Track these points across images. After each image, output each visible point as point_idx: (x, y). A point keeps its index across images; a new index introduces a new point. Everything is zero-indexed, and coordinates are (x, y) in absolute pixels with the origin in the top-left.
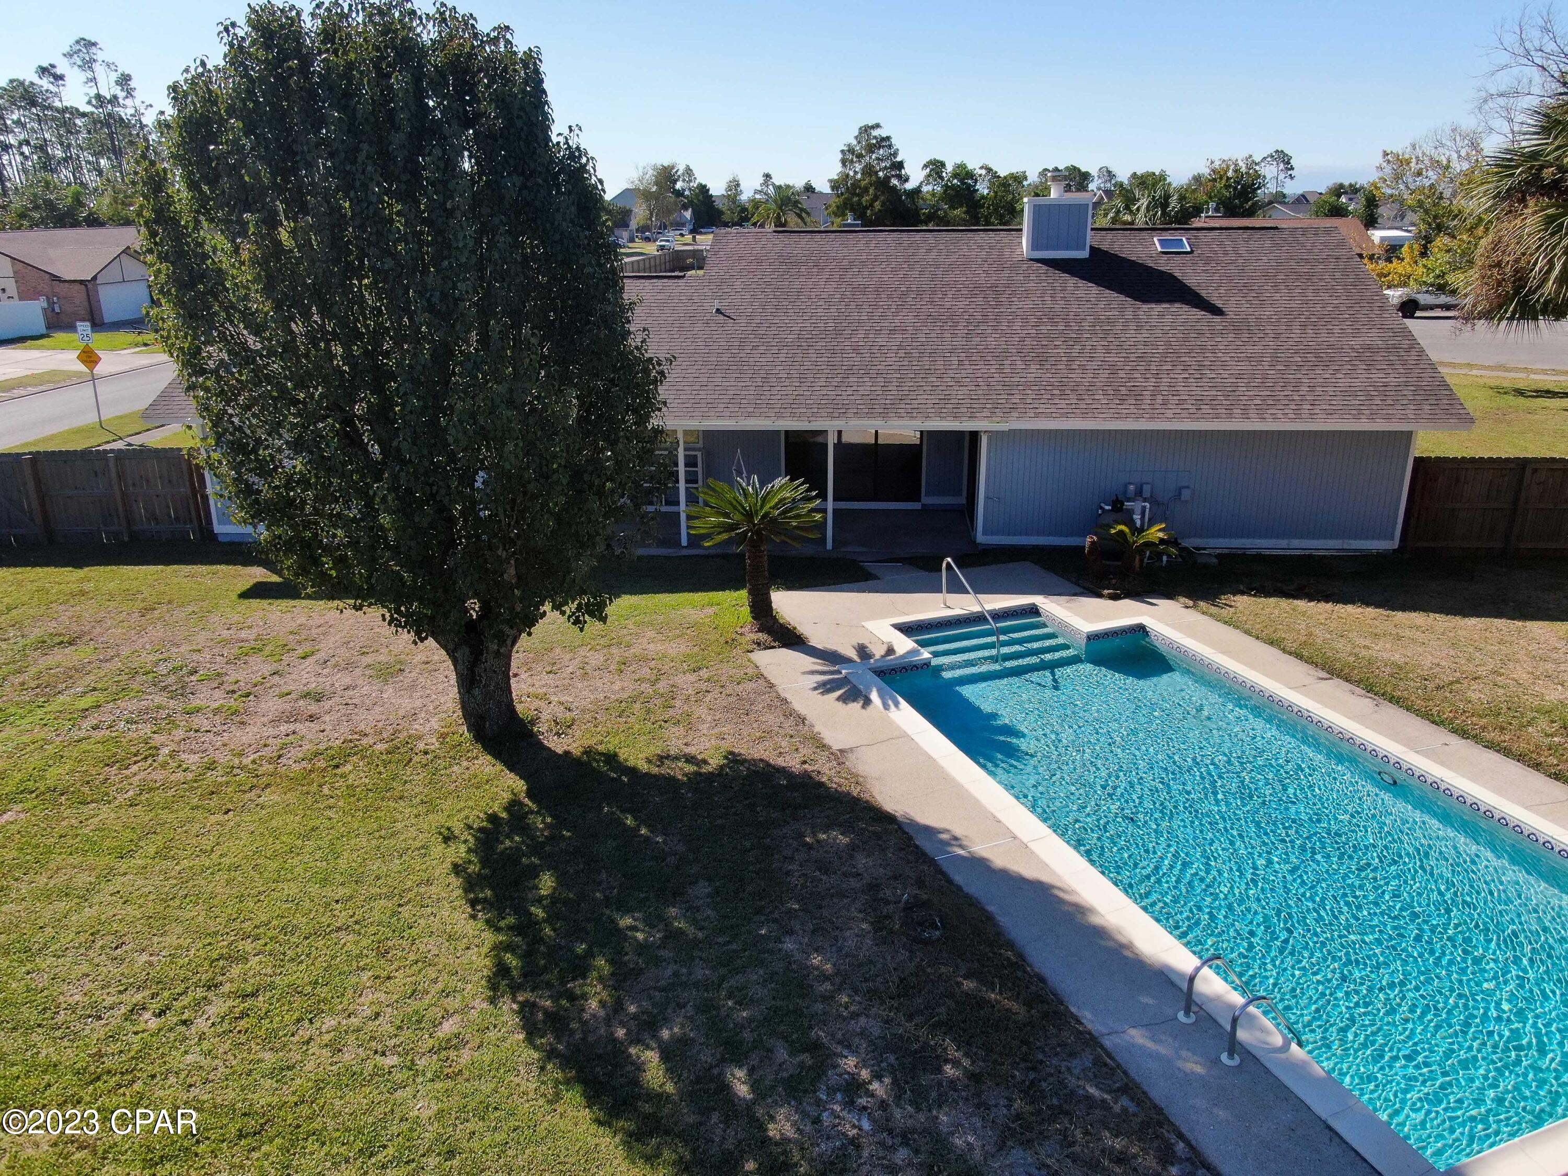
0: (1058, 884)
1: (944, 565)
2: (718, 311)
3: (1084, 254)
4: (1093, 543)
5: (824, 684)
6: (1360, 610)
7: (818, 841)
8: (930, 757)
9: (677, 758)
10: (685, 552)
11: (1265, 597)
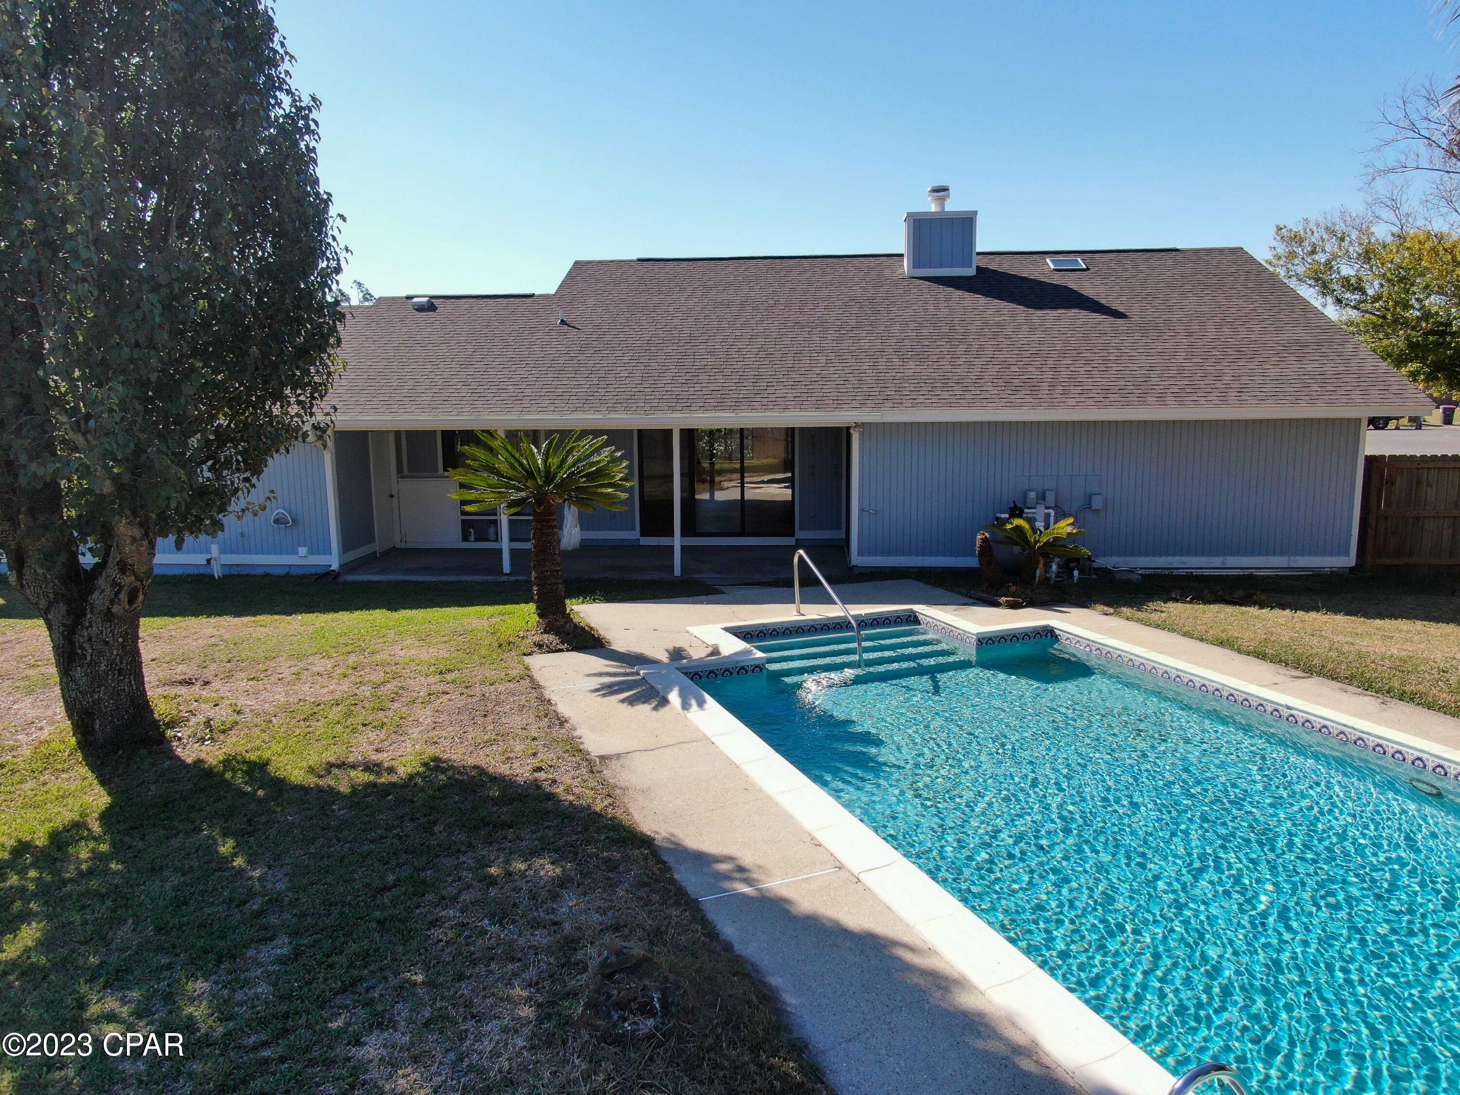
0: (905, 938)
1: (796, 560)
2: (563, 322)
3: (971, 272)
4: (985, 540)
5: (610, 686)
6: (1326, 618)
7: (509, 874)
8: (732, 764)
9: (354, 767)
10: (505, 578)
11: (1205, 604)
